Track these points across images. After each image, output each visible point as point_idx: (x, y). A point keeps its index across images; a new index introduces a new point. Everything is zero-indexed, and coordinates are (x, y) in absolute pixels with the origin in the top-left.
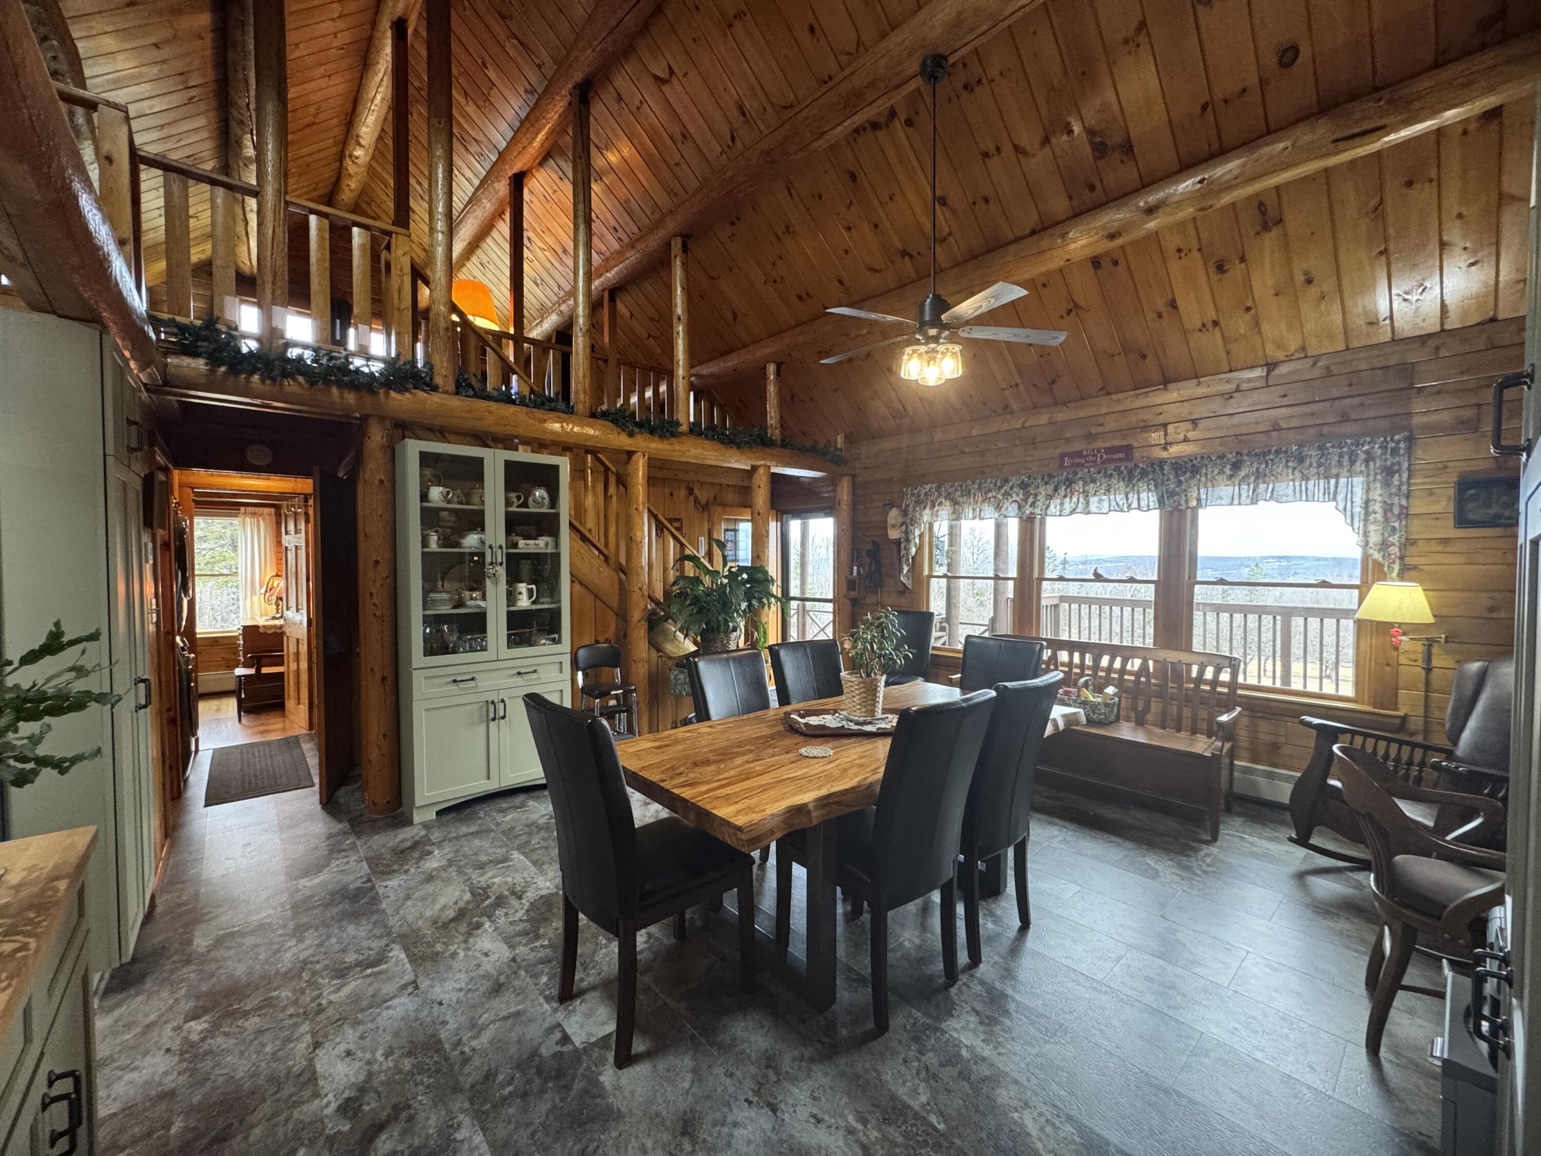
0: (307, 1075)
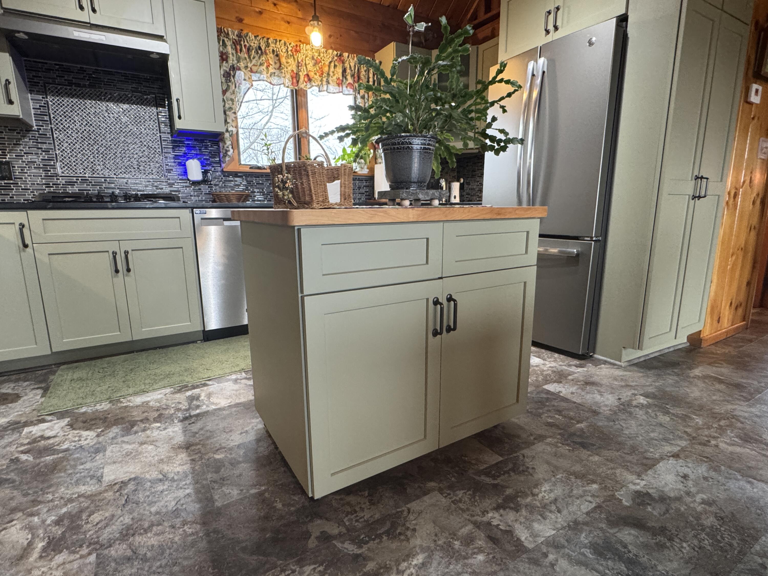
0: (649, 462)
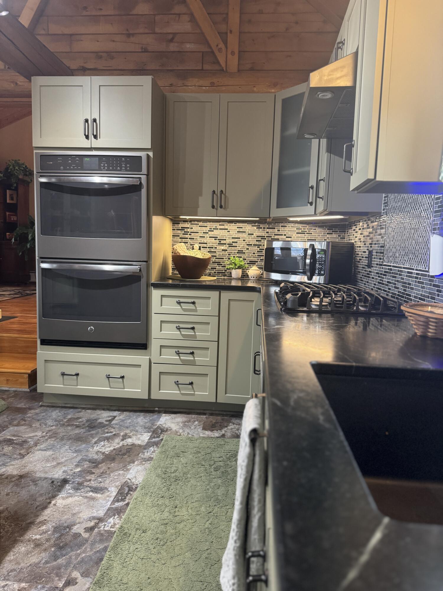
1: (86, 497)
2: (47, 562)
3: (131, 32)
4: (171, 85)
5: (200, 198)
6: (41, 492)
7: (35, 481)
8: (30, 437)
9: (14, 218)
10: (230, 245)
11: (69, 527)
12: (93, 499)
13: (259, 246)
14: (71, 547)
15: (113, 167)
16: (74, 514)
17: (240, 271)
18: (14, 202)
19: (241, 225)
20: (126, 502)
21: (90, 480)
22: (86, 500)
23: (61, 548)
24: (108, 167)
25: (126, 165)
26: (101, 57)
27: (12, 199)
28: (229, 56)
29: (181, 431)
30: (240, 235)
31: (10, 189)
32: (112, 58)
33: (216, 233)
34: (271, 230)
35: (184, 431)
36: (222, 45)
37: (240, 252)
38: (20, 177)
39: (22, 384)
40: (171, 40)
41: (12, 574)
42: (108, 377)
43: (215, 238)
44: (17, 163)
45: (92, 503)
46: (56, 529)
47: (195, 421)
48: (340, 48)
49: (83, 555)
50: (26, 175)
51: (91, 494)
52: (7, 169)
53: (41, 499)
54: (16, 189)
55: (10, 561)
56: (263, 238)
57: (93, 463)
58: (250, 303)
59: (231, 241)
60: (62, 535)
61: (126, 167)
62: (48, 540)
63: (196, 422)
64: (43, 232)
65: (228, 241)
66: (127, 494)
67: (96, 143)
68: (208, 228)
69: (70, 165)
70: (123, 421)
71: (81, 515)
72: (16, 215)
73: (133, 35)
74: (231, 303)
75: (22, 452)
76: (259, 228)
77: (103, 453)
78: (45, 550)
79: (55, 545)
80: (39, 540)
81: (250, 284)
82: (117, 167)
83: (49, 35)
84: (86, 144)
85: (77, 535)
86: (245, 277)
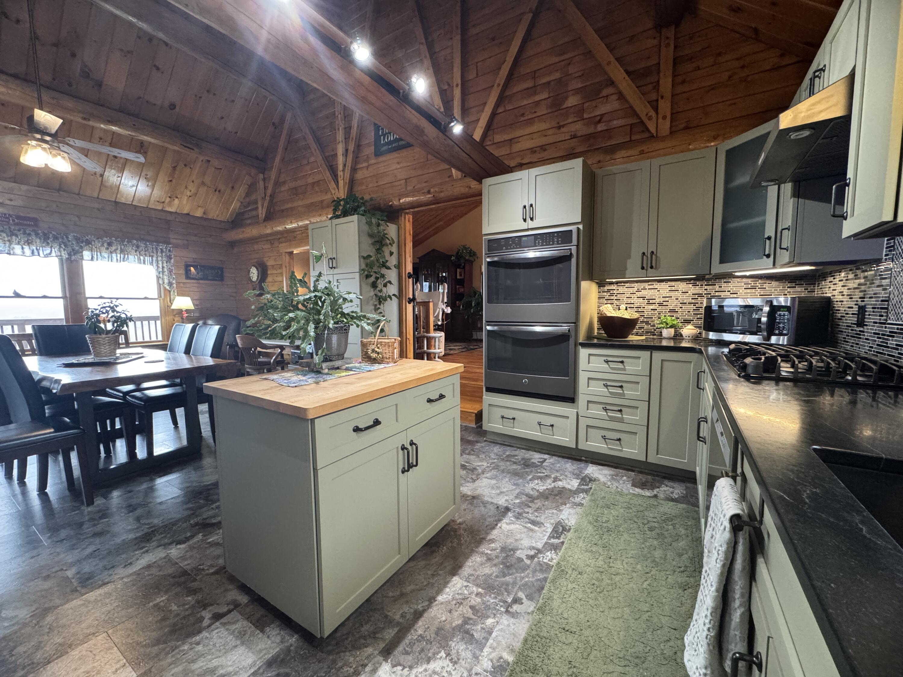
1: (526, 527)
2: (497, 576)
3: (561, 124)
4: (599, 162)
5: (628, 261)
6: (490, 514)
7: (485, 504)
8: (478, 466)
9: (462, 290)
10: (660, 304)
11: (514, 550)
12: (532, 530)
13: (694, 304)
14: (516, 569)
15: (546, 242)
16: (516, 540)
17: (672, 331)
18: (462, 277)
19: (673, 283)
20: (561, 540)
21: (528, 513)
22: (525, 530)
23: (508, 567)
24: (542, 243)
25: (558, 239)
26: (535, 152)
27: (461, 275)
28: (660, 120)
29: (609, 483)
30: (672, 294)
31: (459, 268)
32: (545, 150)
33: (644, 293)
34: (711, 287)
35: (612, 484)
36: (652, 113)
37: (673, 311)
38: (467, 258)
39: (470, 421)
40: (599, 122)
41: (472, 578)
42: (540, 424)
43: (644, 298)
44: (465, 248)
45: (531, 534)
46: (504, 549)
47: (623, 476)
48: (817, 76)
49: (527, 579)
50: (471, 256)
51: (529, 525)
52: (458, 253)
53: (489, 520)
54: (464, 267)
55: (470, 567)
56: (700, 295)
57: (530, 497)
58: (688, 364)
59: (662, 300)
60: (508, 556)
61: (558, 241)
62: (497, 557)
63: (625, 478)
64: (489, 301)
65: (658, 301)
66: (562, 533)
67: (531, 224)
68: (636, 289)
69: (511, 245)
70: (553, 464)
71: (522, 542)
72: (464, 287)
73: (563, 126)
74: (665, 364)
75: (473, 477)
76: (695, 285)
77: (538, 491)
78: (495, 565)
79: (502, 563)
80: (490, 555)
81: (684, 344)
82: (549, 242)
83: (494, 144)
84: (524, 226)
85: (520, 560)
86: (678, 336)
